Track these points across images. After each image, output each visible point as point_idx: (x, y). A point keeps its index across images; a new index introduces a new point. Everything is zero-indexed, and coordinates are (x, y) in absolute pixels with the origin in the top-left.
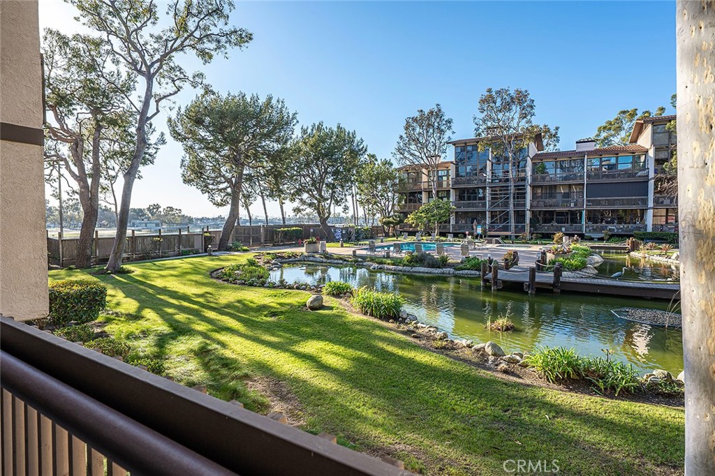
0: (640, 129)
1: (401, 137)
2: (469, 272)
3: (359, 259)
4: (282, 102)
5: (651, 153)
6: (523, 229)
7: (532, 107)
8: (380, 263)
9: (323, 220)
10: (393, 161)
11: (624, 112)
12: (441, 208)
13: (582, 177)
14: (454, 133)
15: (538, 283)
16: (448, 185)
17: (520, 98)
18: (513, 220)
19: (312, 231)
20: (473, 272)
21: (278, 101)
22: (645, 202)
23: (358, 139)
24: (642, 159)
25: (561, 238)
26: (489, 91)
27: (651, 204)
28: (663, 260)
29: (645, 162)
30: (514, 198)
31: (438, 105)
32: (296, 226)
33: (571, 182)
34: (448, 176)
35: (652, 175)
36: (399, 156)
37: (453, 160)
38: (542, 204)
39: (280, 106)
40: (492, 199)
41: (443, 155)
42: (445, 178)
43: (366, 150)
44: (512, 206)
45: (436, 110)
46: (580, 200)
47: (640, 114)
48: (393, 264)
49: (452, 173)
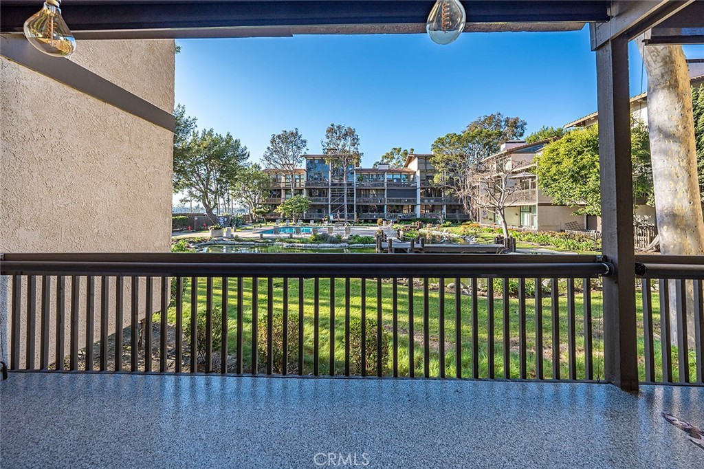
0: (410, 160)
1: (268, 148)
2: (358, 245)
3: (270, 241)
4: (183, 108)
5: (418, 174)
6: (353, 216)
7: (358, 140)
8: (290, 242)
9: (209, 210)
10: (261, 165)
11: (395, 149)
12: (302, 202)
13: (383, 184)
14: (308, 150)
15: (415, 248)
16: (300, 185)
17: (350, 133)
18: (346, 211)
19: (196, 219)
20: (361, 245)
21: (179, 106)
22: (415, 201)
23: (242, 146)
24: (412, 176)
25: (382, 222)
26: (333, 125)
27: (419, 202)
28: (439, 233)
29: (414, 178)
30: (348, 196)
31: (296, 129)
32: (182, 215)
33: (378, 188)
34: (300, 179)
35: (419, 186)
36: (266, 162)
37: (305, 168)
38: (361, 200)
39: (180, 111)
40: (332, 196)
41: (299, 164)
42: (298, 181)
43: (249, 155)
44: (345, 201)
45: (294, 132)
46: (383, 199)
47: (402, 151)
48: (302, 243)
49: (304, 177)
